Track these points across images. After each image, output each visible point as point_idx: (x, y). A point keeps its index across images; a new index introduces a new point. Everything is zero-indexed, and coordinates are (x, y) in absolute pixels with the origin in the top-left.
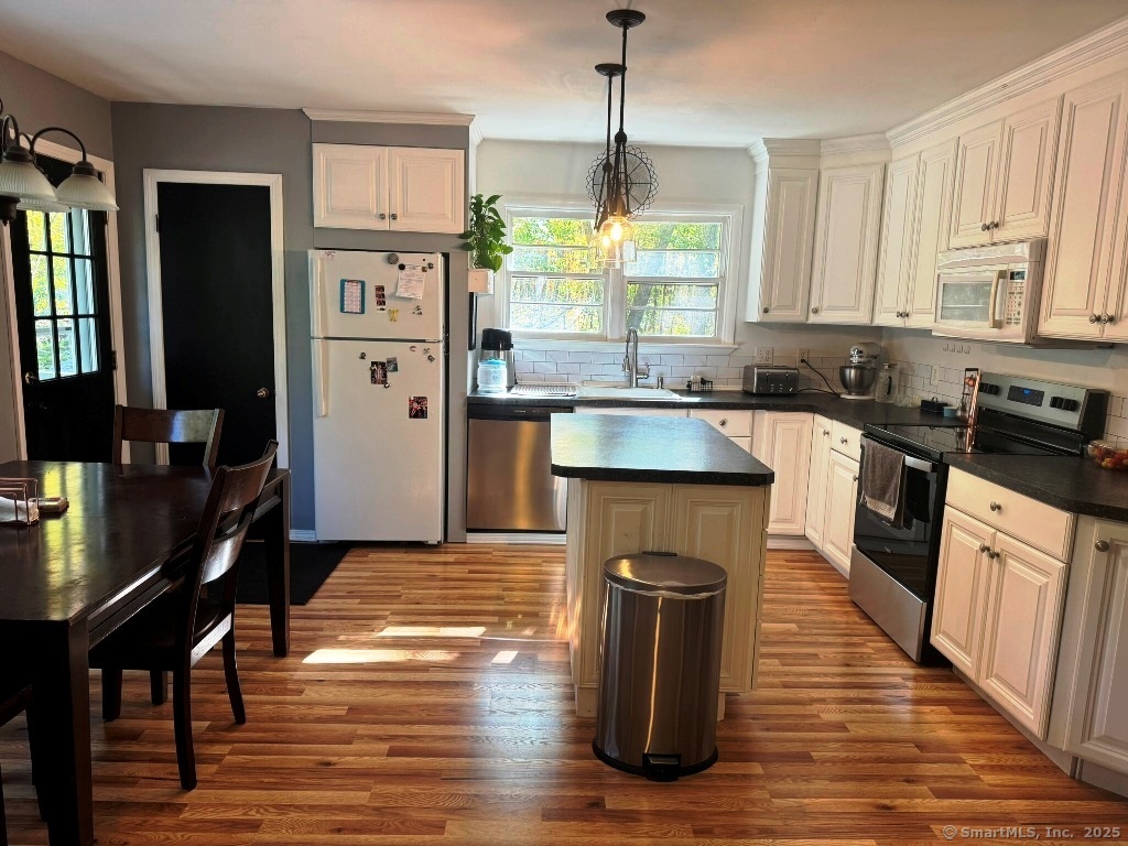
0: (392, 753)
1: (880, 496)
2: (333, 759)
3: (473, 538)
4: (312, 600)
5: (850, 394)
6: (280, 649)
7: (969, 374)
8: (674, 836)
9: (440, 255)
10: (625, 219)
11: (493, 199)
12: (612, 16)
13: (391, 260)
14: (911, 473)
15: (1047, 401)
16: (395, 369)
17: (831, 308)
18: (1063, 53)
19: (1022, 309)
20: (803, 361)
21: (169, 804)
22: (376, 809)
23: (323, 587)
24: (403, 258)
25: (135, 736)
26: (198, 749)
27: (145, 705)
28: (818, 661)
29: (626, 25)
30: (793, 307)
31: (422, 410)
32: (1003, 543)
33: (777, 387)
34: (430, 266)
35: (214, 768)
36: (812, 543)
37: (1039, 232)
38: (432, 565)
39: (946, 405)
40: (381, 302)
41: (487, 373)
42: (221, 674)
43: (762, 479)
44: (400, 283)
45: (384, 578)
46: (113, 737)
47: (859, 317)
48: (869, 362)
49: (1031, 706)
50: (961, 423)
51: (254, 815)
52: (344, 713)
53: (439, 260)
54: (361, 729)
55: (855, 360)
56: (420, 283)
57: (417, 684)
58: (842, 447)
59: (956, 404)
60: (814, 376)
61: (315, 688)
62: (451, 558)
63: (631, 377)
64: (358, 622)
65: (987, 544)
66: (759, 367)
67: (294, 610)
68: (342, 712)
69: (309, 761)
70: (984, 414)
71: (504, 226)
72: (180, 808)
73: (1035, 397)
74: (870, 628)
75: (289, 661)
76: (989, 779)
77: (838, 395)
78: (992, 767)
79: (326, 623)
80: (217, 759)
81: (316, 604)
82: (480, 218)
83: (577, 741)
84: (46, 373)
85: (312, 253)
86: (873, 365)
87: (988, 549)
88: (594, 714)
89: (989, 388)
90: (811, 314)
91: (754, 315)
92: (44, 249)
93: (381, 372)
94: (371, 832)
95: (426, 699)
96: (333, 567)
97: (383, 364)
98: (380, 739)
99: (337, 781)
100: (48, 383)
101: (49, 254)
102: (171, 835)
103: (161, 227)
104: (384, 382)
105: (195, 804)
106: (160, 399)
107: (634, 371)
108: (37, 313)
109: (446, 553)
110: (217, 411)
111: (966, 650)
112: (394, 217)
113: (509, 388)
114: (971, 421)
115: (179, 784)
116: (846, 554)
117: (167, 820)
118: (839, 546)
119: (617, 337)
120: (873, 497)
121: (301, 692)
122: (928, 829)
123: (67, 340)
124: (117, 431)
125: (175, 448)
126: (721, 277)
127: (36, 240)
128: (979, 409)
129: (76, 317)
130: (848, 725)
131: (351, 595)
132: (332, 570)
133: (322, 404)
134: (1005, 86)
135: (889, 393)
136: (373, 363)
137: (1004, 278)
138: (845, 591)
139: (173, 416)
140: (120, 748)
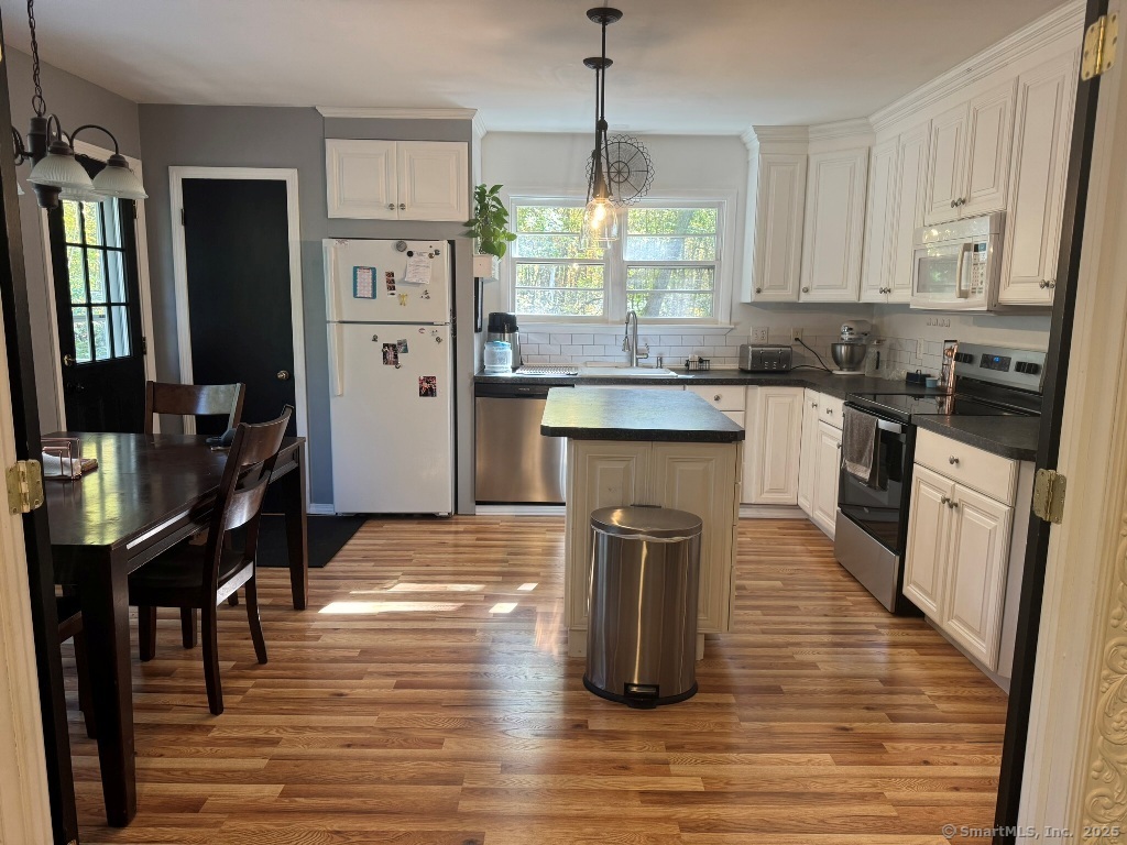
0: (398, 686)
1: (858, 460)
2: (346, 691)
3: (482, 510)
4: (330, 564)
5: (841, 370)
6: (299, 603)
7: (948, 345)
8: (648, 750)
9: (446, 242)
10: (607, 201)
11: (495, 189)
12: (592, 13)
13: (400, 247)
14: (885, 436)
15: (1013, 366)
16: (406, 351)
17: (819, 288)
18: (1016, 37)
19: (984, 278)
20: (797, 339)
21: (199, 726)
22: (381, 729)
23: (340, 553)
24: (411, 246)
25: (168, 673)
26: (224, 683)
27: (176, 648)
28: (798, 612)
29: (605, 22)
30: (784, 288)
31: (431, 389)
32: (961, 493)
33: (771, 364)
34: (437, 253)
35: (239, 698)
36: (805, 513)
37: (998, 206)
38: (444, 534)
39: (929, 376)
40: (391, 287)
41: (493, 355)
42: (246, 624)
43: (735, 437)
44: (409, 269)
45: (397, 544)
46: (150, 674)
47: (847, 295)
48: (860, 339)
49: (984, 641)
50: (942, 392)
51: (274, 734)
52: (356, 654)
53: (445, 247)
54: (372, 667)
55: (846, 337)
56: (429, 270)
57: (424, 631)
58: (827, 417)
59: (937, 374)
60: (808, 354)
61: (332, 635)
62: (461, 528)
63: (632, 356)
64: (372, 581)
65: (947, 496)
66: (753, 346)
67: (311, 572)
68: (355, 653)
69: (325, 693)
70: (963, 383)
71: (506, 214)
72: (210, 728)
73: (1003, 364)
74: (852, 585)
75: (308, 613)
76: (943, 706)
77: (830, 372)
78: (949, 698)
79: (342, 582)
80: (242, 691)
81: (334, 566)
82: (484, 207)
83: (569, 675)
84: (83, 356)
85: (325, 242)
86: (864, 342)
87: (948, 500)
88: (584, 654)
89: (964, 358)
90: (802, 294)
91: (748, 296)
92: (79, 241)
93: (392, 353)
94: (377, 747)
95: (432, 643)
96: (350, 535)
97: (394, 346)
98: (388, 675)
99: (346, 709)
100: (85, 365)
101: (84, 246)
102: (201, 749)
103: (186, 220)
104: (396, 363)
105: (221, 726)
106: (187, 377)
107: (633, 349)
108: (74, 301)
109: (457, 523)
110: (239, 385)
111: (931, 596)
112: (402, 206)
113: (514, 369)
114: (950, 391)
115: (208, 710)
116: (832, 519)
117: (197, 738)
118: (825, 510)
119: (618, 319)
120: (851, 460)
121: (318, 638)
122: (881, 746)
123: (101, 326)
124: (148, 404)
125: (201, 420)
126: (717, 260)
127: (71, 233)
128: (957, 377)
129: (109, 305)
130: (818, 664)
131: (366, 559)
132: (350, 539)
133: (338, 384)
134: (969, 70)
135: (877, 368)
136: (385, 345)
137: (969, 250)
138: (832, 554)
139: (200, 390)
140: (156, 682)
